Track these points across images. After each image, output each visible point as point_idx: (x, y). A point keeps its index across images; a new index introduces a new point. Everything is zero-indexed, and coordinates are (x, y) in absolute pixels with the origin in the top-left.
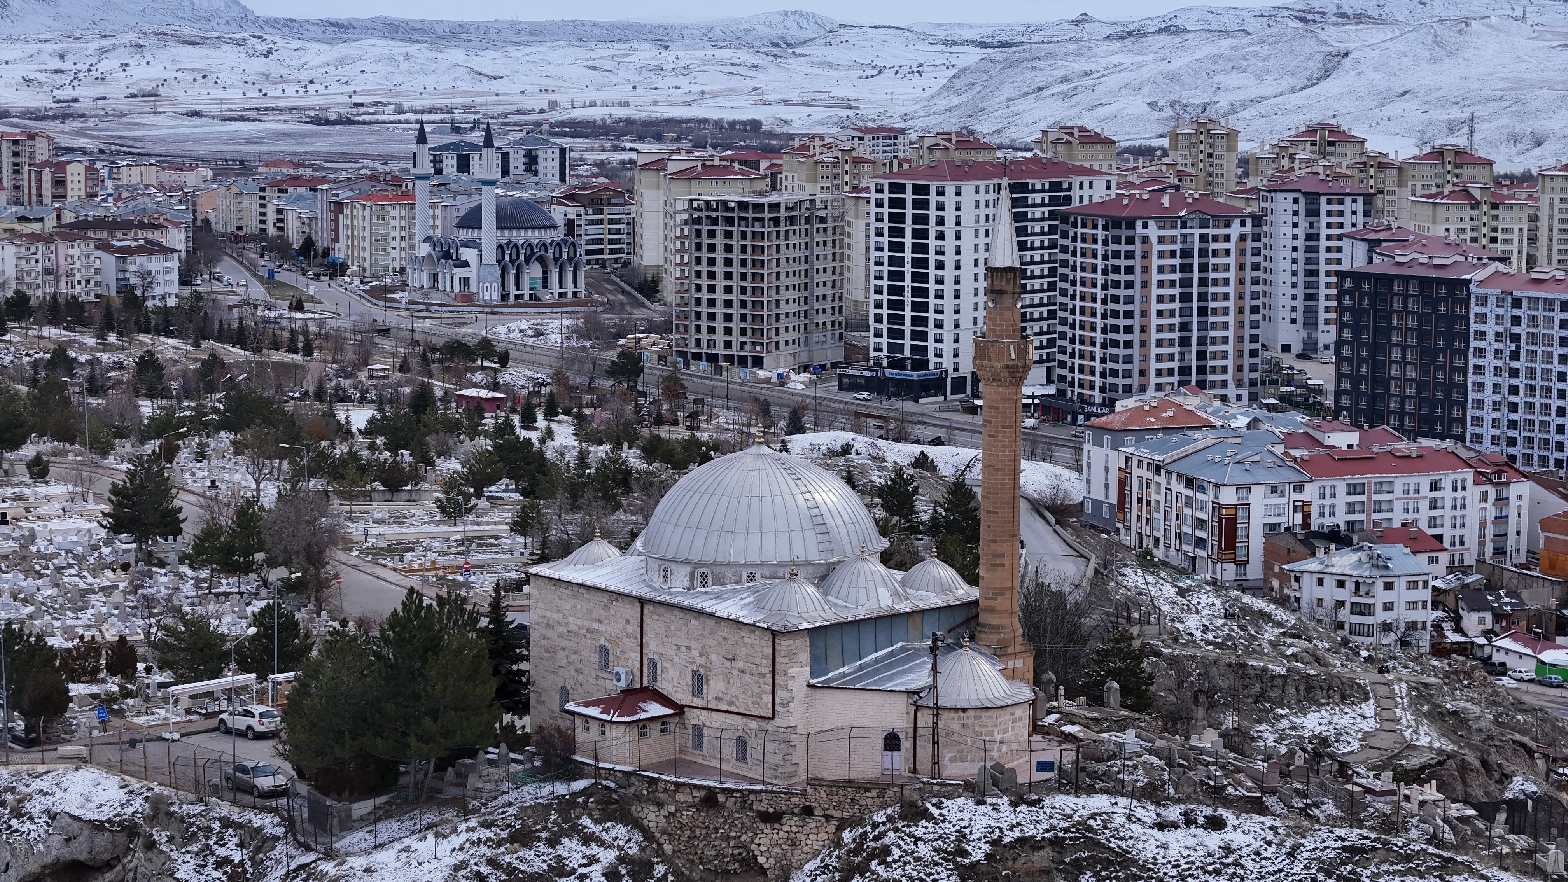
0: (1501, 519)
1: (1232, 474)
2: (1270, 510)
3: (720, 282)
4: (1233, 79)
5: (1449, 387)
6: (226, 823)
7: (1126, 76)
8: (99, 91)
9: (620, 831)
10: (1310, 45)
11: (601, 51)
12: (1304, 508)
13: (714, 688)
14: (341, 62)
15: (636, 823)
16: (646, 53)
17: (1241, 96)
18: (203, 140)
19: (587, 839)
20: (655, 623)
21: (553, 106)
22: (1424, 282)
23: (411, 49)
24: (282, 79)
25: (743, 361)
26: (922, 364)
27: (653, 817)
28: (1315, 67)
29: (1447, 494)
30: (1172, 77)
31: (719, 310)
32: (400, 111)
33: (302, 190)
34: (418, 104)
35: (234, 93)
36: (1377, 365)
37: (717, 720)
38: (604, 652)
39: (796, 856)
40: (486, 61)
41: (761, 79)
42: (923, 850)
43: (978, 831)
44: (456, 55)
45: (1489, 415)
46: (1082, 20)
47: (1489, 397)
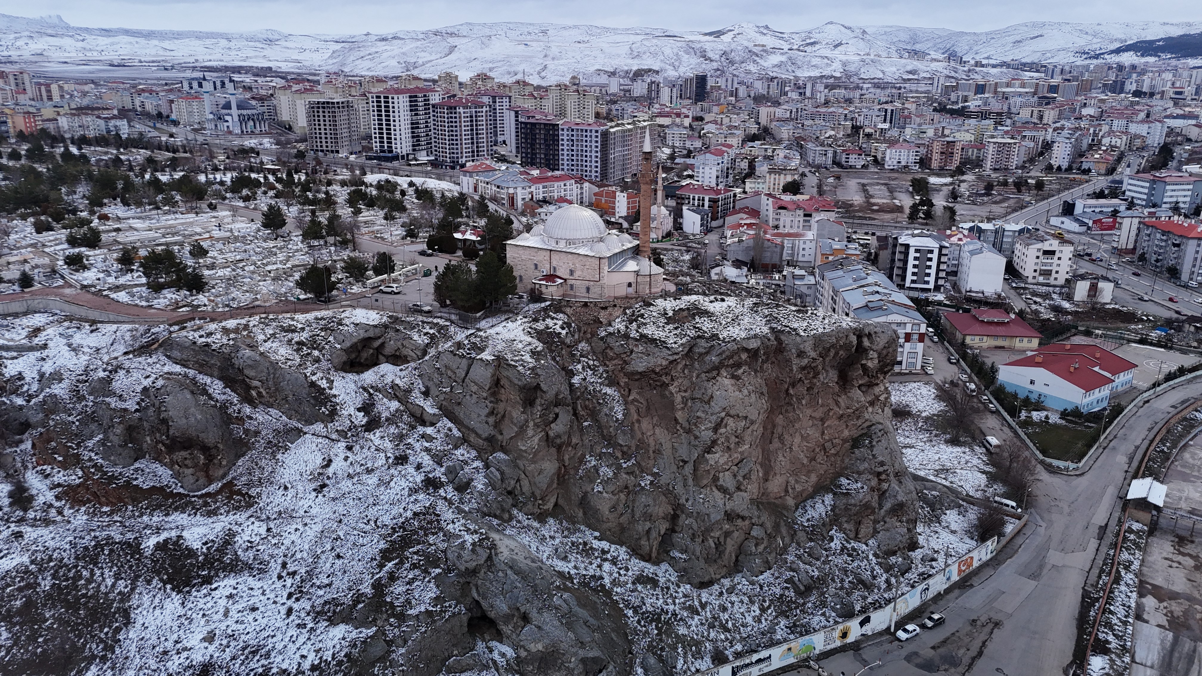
0: (582, 193)
1: (511, 184)
2: (523, 194)
3: (322, 127)
4: (422, 54)
5: (554, 155)
6: (423, 322)
7: (389, 54)
8: (19, 53)
9: (561, 315)
10: (444, 44)
11: (208, 42)
12: (531, 193)
13: (577, 275)
14: (112, 44)
15: (564, 313)
16: (223, 43)
17: (425, 60)
18: (71, 72)
19: (553, 319)
20: (554, 256)
21: (197, 61)
22: (545, 124)
23: (138, 40)
24: (90, 50)
25: (332, 152)
26: (391, 152)
27: (568, 310)
28: (447, 51)
29: (568, 187)
30: (404, 54)
31: (323, 136)
32: (140, 62)
33: (147, 94)
34: (147, 59)
35: (73, 54)
36: (533, 149)
37: (578, 282)
38: (536, 265)
39: (612, 318)
40: (167, 44)
41: (265, 53)
42: (654, 314)
43: (668, 308)
44: (155, 42)
45: (566, 163)
46: (368, 34)
47: (566, 158)
